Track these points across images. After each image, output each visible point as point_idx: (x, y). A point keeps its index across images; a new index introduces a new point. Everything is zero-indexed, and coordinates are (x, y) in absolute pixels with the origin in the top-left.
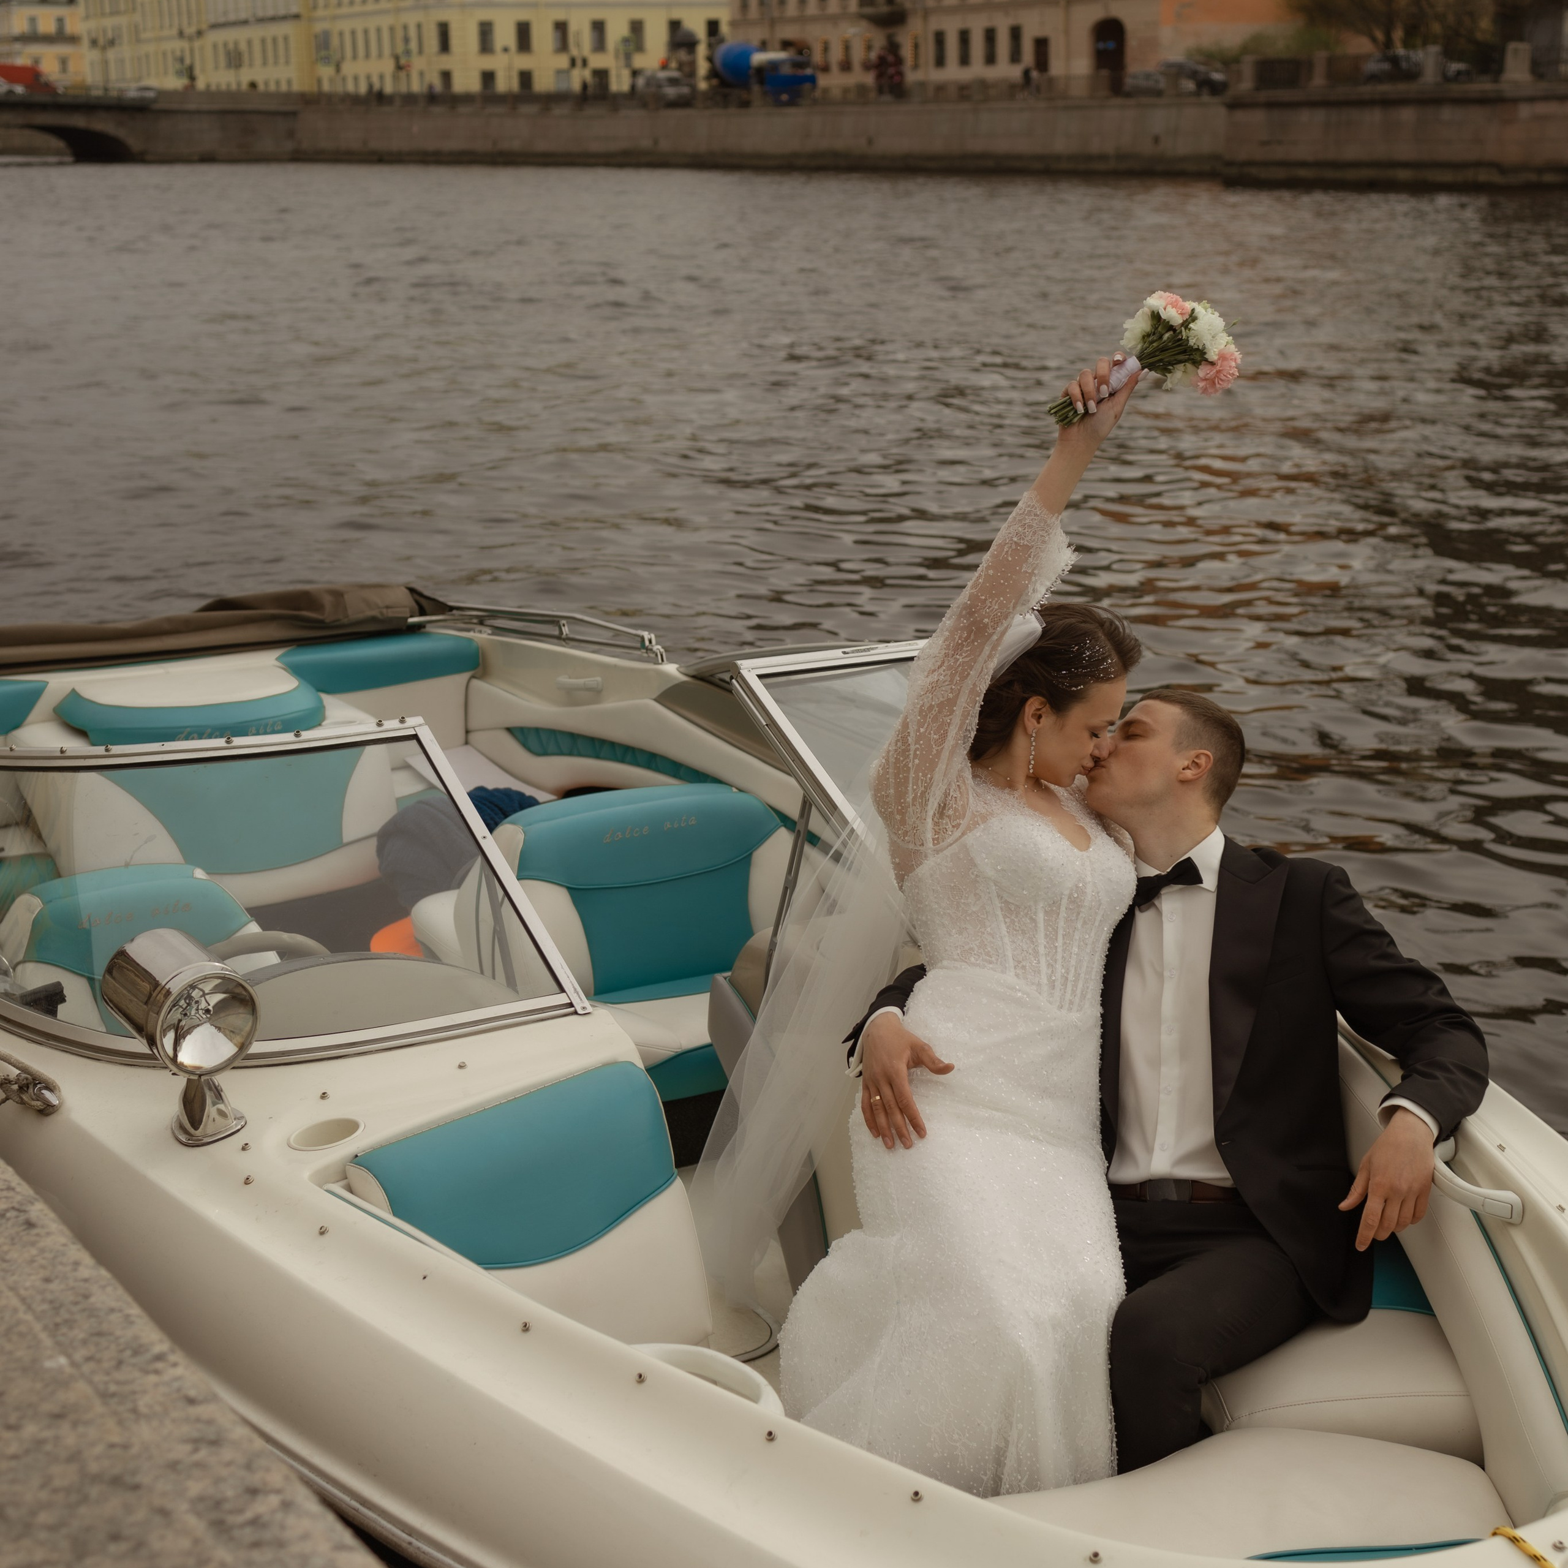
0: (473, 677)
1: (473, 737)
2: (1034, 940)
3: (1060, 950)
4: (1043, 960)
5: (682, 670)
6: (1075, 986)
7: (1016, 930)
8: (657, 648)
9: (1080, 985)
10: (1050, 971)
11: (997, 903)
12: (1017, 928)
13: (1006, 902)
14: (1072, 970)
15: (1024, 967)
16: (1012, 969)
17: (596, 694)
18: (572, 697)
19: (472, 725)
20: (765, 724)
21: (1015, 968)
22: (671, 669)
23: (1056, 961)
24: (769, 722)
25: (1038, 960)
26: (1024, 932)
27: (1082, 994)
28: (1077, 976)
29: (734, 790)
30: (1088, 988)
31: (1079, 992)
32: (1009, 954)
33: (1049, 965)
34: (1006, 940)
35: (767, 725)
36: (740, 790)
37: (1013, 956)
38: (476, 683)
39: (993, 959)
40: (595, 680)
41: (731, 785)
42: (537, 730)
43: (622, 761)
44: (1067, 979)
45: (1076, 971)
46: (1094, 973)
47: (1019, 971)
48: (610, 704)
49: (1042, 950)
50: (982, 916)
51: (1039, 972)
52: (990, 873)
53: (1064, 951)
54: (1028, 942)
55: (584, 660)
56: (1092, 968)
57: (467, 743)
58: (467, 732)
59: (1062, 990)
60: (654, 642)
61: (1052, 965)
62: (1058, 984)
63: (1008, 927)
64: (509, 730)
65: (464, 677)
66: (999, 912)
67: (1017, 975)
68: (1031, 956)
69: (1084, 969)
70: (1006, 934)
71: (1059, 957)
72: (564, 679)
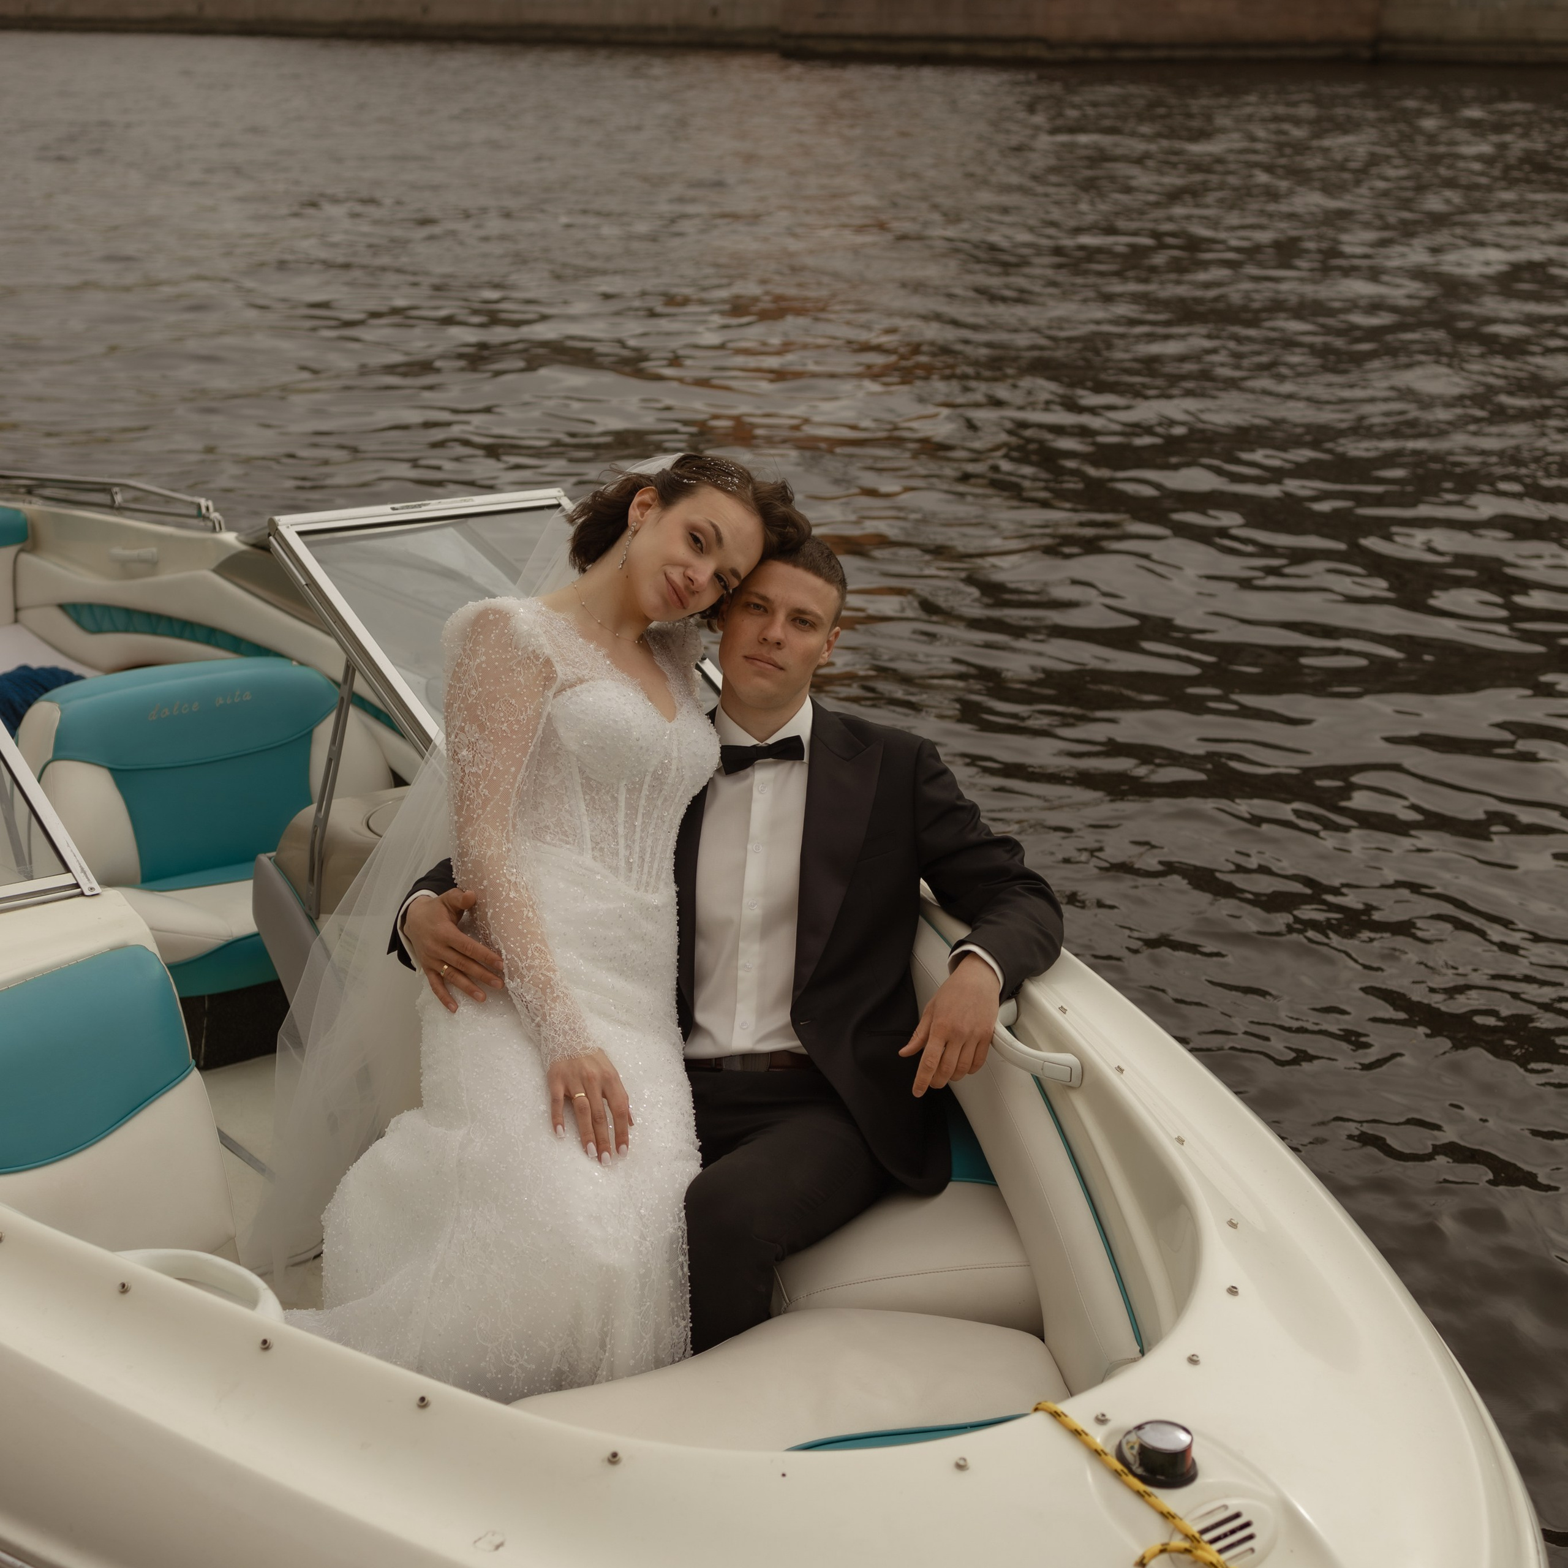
0: (21, 550)
1: (23, 615)
2: (614, 820)
3: (638, 829)
4: (622, 841)
5: (242, 538)
6: (651, 867)
7: (595, 809)
8: (215, 515)
9: (656, 866)
10: (628, 853)
11: (577, 778)
12: (597, 807)
13: (588, 779)
14: (649, 850)
15: (602, 849)
16: (590, 852)
17: (152, 565)
18: (127, 569)
19: (21, 602)
20: (304, 583)
21: (593, 850)
22: (230, 537)
23: (634, 841)
24: (309, 582)
25: (617, 841)
26: (603, 811)
27: (657, 874)
28: (653, 854)
29: (294, 663)
30: (662, 867)
31: (654, 873)
32: (588, 835)
33: (628, 847)
34: (585, 819)
35: (307, 585)
36: (301, 664)
37: (591, 836)
38: (25, 558)
39: (570, 839)
40: (149, 551)
41: (291, 659)
42: (90, 607)
43: (180, 636)
44: (643, 860)
45: (652, 850)
46: (669, 851)
47: (597, 854)
48: (166, 577)
49: (621, 830)
50: (561, 791)
51: (617, 854)
52: (573, 746)
53: (642, 831)
54: (608, 821)
55: (138, 531)
56: (667, 846)
57: (16, 621)
58: (17, 610)
59: (639, 873)
60: (211, 509)
61: (630, 847)
62: (635, 866)
63: (587, 806)
64: (62, 607)
65: (11, 551)
66: (579, 788)
67: (594, 858)
68: (610, 838)
69: (660, 848)
70: (586, 813)
71: (637, 837)
72: (118, 551)
